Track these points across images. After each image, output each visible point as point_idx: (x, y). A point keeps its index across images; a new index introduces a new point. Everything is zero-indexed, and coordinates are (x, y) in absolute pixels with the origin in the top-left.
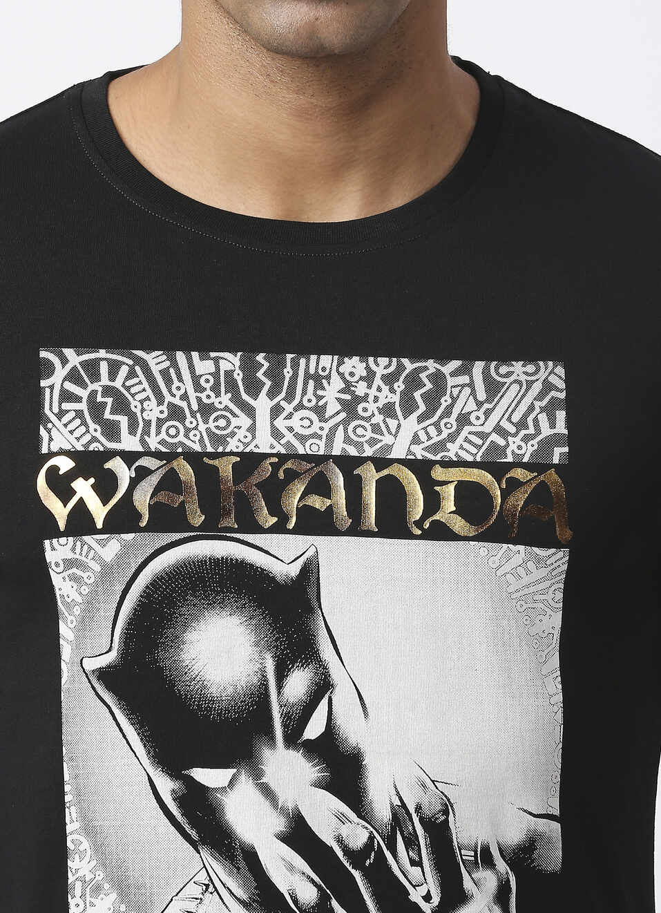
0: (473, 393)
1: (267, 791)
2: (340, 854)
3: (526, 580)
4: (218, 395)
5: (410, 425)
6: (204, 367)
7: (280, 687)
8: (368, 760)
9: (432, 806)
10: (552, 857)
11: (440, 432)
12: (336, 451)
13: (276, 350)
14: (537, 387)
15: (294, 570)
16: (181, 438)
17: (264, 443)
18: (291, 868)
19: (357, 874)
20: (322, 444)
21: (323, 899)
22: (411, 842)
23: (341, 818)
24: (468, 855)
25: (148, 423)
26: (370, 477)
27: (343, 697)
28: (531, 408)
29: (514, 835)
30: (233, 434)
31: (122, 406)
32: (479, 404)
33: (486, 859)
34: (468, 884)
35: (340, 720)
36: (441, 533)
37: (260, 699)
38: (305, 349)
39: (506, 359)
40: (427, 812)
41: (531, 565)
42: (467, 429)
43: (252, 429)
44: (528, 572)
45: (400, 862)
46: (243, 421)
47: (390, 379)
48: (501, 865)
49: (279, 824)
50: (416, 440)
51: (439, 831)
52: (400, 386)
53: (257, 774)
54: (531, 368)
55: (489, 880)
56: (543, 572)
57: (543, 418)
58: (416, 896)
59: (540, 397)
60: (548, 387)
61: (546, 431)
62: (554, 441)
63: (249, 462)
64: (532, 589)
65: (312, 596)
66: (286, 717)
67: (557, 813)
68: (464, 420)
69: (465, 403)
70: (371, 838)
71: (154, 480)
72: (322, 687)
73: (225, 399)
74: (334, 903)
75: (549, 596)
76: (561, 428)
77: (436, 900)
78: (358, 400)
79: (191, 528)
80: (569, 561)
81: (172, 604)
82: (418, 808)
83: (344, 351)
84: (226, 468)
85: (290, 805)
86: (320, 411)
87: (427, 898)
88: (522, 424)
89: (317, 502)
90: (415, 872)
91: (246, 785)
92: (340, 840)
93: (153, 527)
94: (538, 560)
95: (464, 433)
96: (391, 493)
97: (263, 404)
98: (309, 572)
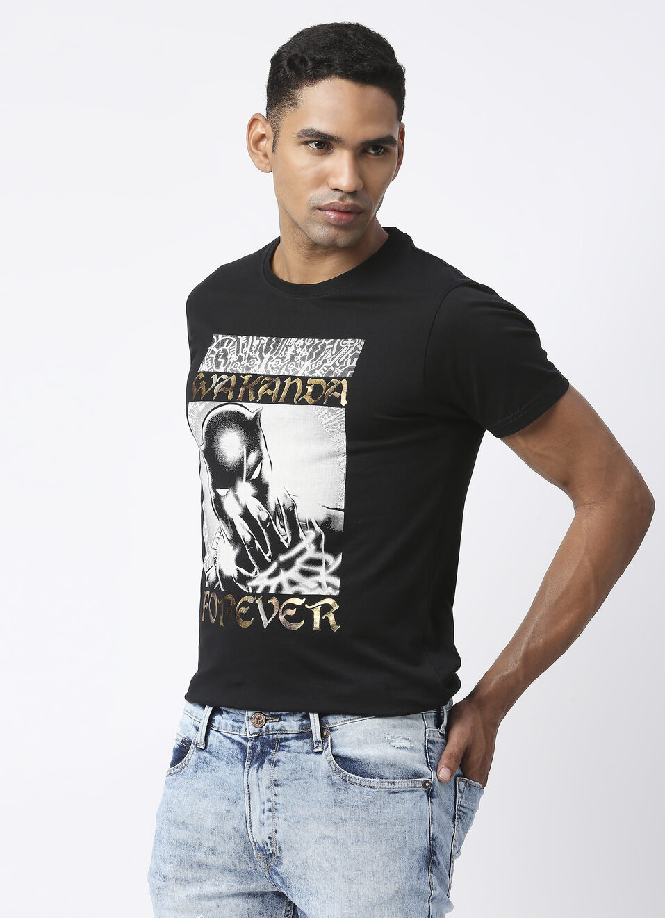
0: (331, 352)
1: (237, 498)
2: (259, 522)
3: (328, 420)
4: (255, 353)
5: (308, 363)
6: (256, 342)
7: (247, 459)
8: (270, 487)
9: (288, 505)
10: (339, 524)
11: (316, 365)
12: (281, 374)
13: (279, 336)
14: (352, 349)
15: (253, 415)
16: (237, 368)
17: (261, 371)
18: (244, 527)
19: (264, 530)
20: (278, 370)
21: (253, 539)
22: (281, 519)
23: (260, 509)
24: (303, 524)
25: (230, 362)
26: (288, 382)
27: (266, 462)
28: (347, 357)
29: (322, 516)
30: (253, 368)
31: (225, 357)
32: (332, 355)
33: (310, 525)
34: (301, 535)
35: (264, 472)
36: (304, 402)
37: (241, 464)
38: (287, 337)
39: (346, 338)
40: (287, 506)
41: (330, 414)
42: (325, 364)
43: (259, 366)
44: (329, 417)
45: (277, 526)
46: (259, 362)
47: (309, 347)
48: (318, 529)
49: (240, 511)
50: (307, 369)
51: (291, 514)
52: (311, 349)
53: (235, 491)
54: (353, 341)
55: (312, 535)
56: (335, 417)
57: (349, 361)
58: (283, 540)
59: (353, 352)
60: (356, 349)
61: (349, 365)
62: (350, 369)
63: (255, 376)
64: (331, 424)
65: (259, 425)
66: (248, 470)
67: (343, 508)
68: (325, 361)
69: (328, 356)
70: (269, 516)
71: (223, 383)
72: (260, 459)
73: (257, 355)
74: (256, 541)
75: (339, 426)
76: (354, 364)
77: (289, 541)
78: (296, 354)
79: (227, 400)
80: (346, 413)
81: (217, 428)
82: (284, 505)
83: (299, 337)
84: (246, 378)
85: (244, 504)
86: (283, 359)
87: (287, 541)
88: (342, 363)
89: (269, 392)
90: (282, 530)
91: (231, 494)
92: (259, 517)
93: (217, 400)
94: (333, 412)
95: (323, 366)
96: (293, 387)
97: (266, 357)
98: (257, 416)
